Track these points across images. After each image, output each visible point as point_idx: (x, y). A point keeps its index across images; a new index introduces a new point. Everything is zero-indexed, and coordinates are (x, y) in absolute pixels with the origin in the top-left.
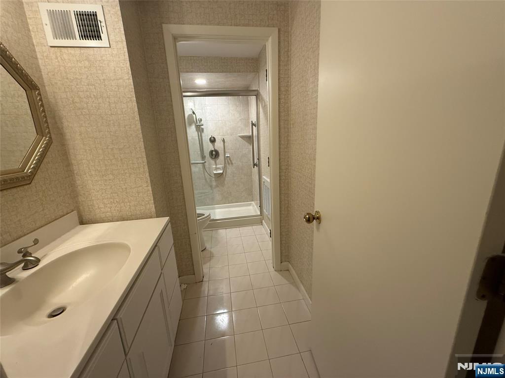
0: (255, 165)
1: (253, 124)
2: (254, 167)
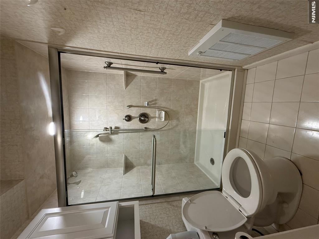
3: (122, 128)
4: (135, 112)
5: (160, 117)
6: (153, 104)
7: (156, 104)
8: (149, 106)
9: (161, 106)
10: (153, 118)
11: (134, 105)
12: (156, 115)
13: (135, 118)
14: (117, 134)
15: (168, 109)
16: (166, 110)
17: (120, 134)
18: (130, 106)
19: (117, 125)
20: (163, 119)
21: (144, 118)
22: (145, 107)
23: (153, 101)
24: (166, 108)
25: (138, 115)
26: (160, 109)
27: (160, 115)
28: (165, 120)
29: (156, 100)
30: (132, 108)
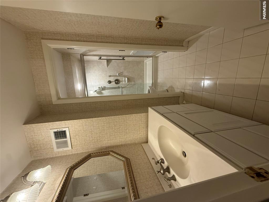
0: (123, 59)
1: (100, 59)
2: (125, 60)
3: (107, 87)
4: (112, 79)
5: (125, 81)
6: (121, 74)
7: (122, 74)
8: (119, 75)
9: (125, 75)
10: (122, 81)
11: (111, 75)
12: (123, 80)
13: (113, 82)
14: (105, 90)
15: (129, 76)
16: (128, 77)
17: (106, 90)
18: (110, 76)
19: (104, 86)
20: (127, 82)
21: (117, 82)
22: (117, 76)
23: (121, 73)
24: (128, 76)
25: (114, 81)
26: (125, 77)
27: (125, 80)
28: (128, 82)
29: (122, 72)
30: (111, 77)
